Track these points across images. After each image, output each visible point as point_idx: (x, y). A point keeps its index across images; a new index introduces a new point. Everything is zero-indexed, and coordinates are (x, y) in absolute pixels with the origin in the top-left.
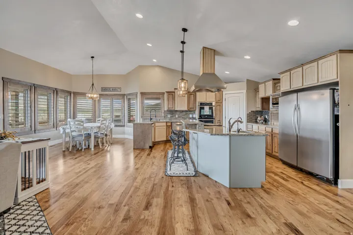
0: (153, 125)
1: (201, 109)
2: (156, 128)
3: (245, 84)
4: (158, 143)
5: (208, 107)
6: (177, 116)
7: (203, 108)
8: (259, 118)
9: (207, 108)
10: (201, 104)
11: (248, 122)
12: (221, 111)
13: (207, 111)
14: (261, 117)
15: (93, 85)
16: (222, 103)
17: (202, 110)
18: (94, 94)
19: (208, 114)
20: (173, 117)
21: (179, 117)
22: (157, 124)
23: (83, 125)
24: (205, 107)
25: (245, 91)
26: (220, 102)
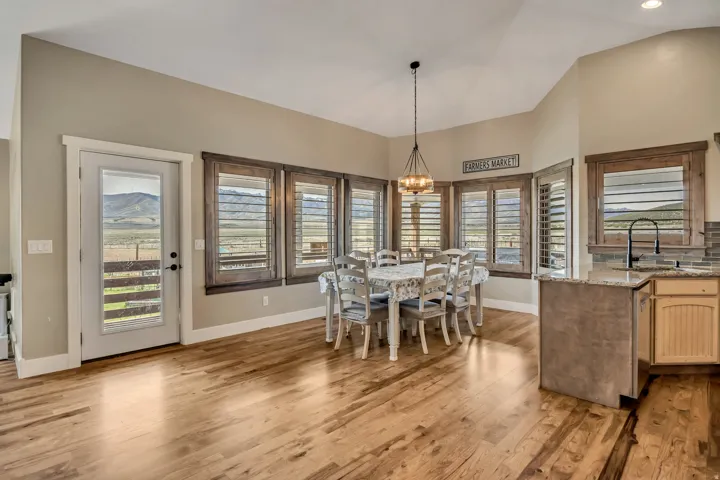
0: (647, 289)
2: (661, 304)
4: (675, 374)
15: (416, 148)
18: (417, 177)
22: (663, 287)
23: (364, 275)
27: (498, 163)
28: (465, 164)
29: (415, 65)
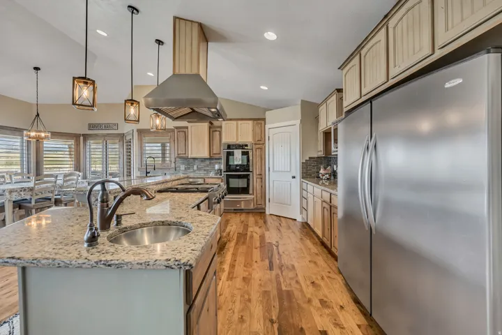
1: (229, 154)
3: (298, 109)
5: (240, 151)
6: (195, 168)
7: (232, 154)
8: (322, 171)
9: (238, 154)
10: (229, 147)
11: (303, 178)
12: (262, 158)
13: (238, 158)
14: (325, 169)
15: (38, 115)
16: (264, 144)
17: (231, 157)
19: (240, 163)
20: (189, 168)
21: (199, 169)
24: (235, 151)
25: (298, 122)
26: (260, 142)
27: (107, 126)
28: (90, 125)
29: (37, 69)
